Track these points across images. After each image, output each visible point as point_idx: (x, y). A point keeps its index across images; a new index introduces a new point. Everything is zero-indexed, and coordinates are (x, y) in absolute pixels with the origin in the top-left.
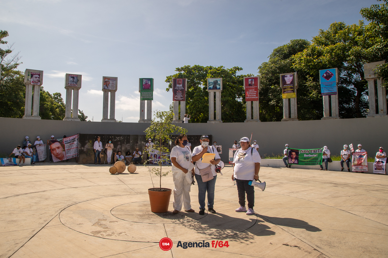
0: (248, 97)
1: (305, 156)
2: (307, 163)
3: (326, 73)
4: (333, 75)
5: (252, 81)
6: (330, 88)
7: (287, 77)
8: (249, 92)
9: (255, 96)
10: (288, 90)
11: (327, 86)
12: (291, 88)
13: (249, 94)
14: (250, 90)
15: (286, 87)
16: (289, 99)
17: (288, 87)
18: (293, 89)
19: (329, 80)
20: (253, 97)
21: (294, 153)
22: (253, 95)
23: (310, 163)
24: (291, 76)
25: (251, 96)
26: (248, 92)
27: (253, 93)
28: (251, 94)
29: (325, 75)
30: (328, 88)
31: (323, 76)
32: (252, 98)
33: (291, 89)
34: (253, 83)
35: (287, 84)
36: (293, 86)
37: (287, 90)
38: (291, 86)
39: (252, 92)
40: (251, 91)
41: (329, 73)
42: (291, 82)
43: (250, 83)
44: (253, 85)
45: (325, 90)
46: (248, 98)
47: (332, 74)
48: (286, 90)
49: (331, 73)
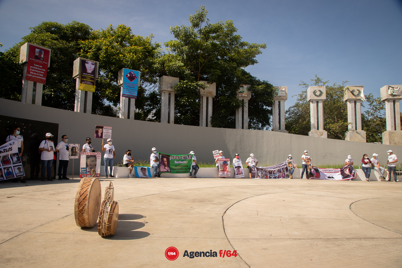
0: (32, 74)
1: (176, 162)
2: (178, 171)
3: (130, 73)
4: (136, 78)
5: (40, 53)
6: (132, 90)
7: (88, 63)
8: (34, 68)
9: (42, 75)
10: (88, 80)
11: (129, 88)
12: (91, 79)
13: (33, 70)
14: (37, 65)
15: (86, 76)
16: (85, 91)
17: (88, 76)
18: (93, 81)
19: (132, 82)
20: (39, 77)
21: (165, 159)
22: (39, 73)
23: (181, 171)
24: (93, 64)
25: (35, 74)
26: (32, 67)
27: (40, 71)
28: (36, 71)
29: (129, 75)
30: (130, 90)
31: (127, 76)
32: (37, 77)
33: (91, 81)
34: (42, 56)
35: (88, 72)
36: (94, 77)
37: (86, 80)
38: (92, 77)
39: (39, 69)
40: (37, 67)
41: (133, 75)
42: (92, 72)
43: (37, 54)
44: (41, 59)
45: (126, 91)
46: (31, 76)
47: (135, 76)
48: (84, 79)
49: (134, 74)
